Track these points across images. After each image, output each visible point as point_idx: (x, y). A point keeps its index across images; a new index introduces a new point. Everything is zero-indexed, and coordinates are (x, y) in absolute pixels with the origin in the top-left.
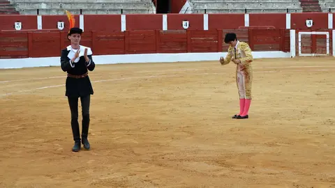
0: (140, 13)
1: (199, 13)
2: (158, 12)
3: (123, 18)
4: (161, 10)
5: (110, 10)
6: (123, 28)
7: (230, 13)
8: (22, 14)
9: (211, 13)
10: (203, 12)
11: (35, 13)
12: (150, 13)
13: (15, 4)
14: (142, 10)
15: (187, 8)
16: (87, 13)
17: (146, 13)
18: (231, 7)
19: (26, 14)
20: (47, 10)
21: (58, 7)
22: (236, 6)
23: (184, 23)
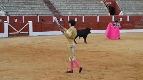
0: (104, 15)
1: (126, 15)
2: (111, 15)
3: (98, 17)
4: (112, 14)
5: (94, 14)
6: (98, 21)
7: (137, 15)
8: (62, 15)
9: (130, 15)
10: (127, 15)
11: (67, 15)
12: (108, 15)
13: (60, 12)
14: (105, 14)
15: (121, 14)
16: (85, 15)
17: (107, 15)
18: (137, 13)
19: (64, 16)
20: (71, 14)
21: (75, 13)
22: (139, 12)
23: (120, 19)
